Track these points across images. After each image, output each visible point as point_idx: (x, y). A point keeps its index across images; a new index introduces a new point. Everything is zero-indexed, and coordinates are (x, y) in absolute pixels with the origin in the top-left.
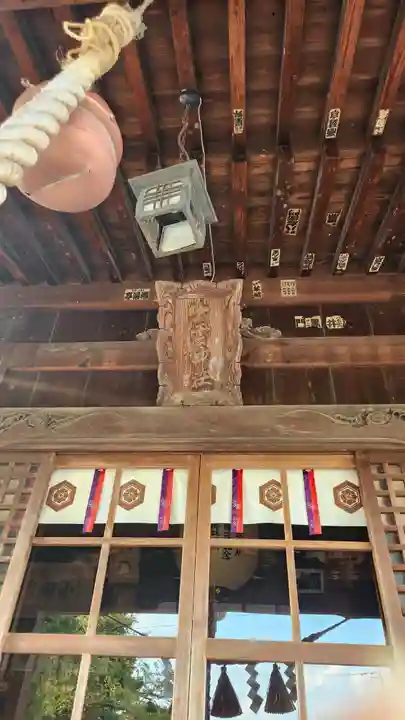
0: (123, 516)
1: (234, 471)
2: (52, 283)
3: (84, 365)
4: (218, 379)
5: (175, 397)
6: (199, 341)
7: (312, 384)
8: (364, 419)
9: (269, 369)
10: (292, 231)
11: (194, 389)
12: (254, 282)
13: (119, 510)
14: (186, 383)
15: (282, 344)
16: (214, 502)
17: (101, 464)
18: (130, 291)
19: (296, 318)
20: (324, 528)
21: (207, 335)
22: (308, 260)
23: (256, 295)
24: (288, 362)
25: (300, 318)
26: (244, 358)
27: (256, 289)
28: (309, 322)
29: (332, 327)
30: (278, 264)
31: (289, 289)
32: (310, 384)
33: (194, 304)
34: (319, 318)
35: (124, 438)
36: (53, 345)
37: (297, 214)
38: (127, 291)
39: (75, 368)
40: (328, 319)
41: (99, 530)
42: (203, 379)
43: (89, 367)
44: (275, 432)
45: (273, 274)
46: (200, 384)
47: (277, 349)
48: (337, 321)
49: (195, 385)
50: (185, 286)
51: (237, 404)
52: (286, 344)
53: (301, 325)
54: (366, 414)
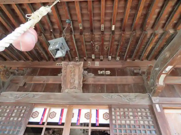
0: (50, 120)
1: (79, 109)
2: (39, 61)
3: (44, 82)
4: (77, 86)
5: (66, 90)
6: (72, 76)
7: (101, 88)
8: (112, 97)
9: (90, 84)
10: (96, 50)
11: (71, 89)
12: (89, 62)
13: (49, 118)
14: (69, 87)
15: (94, 78)
16: (73, 117)
17: (46, 107)
18: (58, 63)
19: (99, 71)
20: (99, 124)
21: (74, 75)
22: (102, 57)
23: (89, 65)
24: (95, 82)
25: (100, 71)
26: (83, 81)
27: (89, 64)
28: (101, 72)
29: (107, 74)
30: (94, 58)
31: (97, 64)
32: (100, 88)
33: (71, 67)
34: (104, 71)
35: (52, 100)
36: (38, 76)
37: (98, 47)
38: (57, 63)
39: (42, 82)
40: (106, 72)
41: (43, 124)
42: (73, 86)
43: (45, 82)
44: (89, 100)
45: (93, 60)
46: (72, 87)
47: (93, 79)
48: (108, 72)
49: (71, 88)
50: (69, 63)
51: (81, 93)
52: (95, 78)
53: (99, 73)
54: (112, 96)
